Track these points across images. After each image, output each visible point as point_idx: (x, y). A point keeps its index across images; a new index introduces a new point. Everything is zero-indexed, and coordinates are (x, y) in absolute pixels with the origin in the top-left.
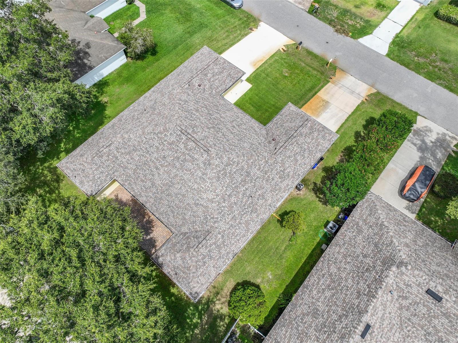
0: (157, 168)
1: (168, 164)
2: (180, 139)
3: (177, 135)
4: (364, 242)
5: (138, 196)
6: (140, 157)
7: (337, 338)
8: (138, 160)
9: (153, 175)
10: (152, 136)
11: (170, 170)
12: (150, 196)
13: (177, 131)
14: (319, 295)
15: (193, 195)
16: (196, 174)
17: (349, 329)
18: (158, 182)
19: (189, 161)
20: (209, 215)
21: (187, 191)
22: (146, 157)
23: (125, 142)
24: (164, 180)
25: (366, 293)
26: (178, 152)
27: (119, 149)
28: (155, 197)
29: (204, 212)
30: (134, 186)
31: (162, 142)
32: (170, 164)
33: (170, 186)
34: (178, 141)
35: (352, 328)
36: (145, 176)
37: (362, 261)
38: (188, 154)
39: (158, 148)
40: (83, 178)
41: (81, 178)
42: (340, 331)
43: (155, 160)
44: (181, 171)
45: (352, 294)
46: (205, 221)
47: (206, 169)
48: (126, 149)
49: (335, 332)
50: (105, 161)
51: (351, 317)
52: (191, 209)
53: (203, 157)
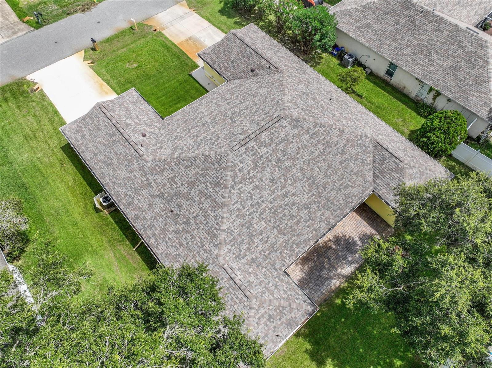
0: (285, 195)
1: (283, 177)
2: (252, 150)
3: (245, 152)
4: (381, 23)
5: (317, 235)
6: (262, 218)
7: (482, 51)
8: (266, 223)
9: (294, 204)
10: (235, 192)
11: (292, 176)
12: (321, 215)
13: (239, 151)
14: (435, 64)
15: (331, 153)
16: (305, 143)
17: (474, 40)
18: (305, 198)
19: (287, 146)
20: (357, 141)
21: (324, 160)
22: (264, 210)
23: (231, 241)
24: (304, 188)
25: (437, 25)
26: (270, 158)
27: (240, 255)
28: (324, 207)
29: (353, 146)
30: (303, 238)
31: (249, 179)
32: (283, 175)
33: (314, 183)
34: (254, 154)
35: (473, 38)
36: (292, 217)
37: (402, 26)
38: (277, 145)
39: (257, 187)
40: (283, 320)
41: (282, 324)
42: (475, 47)
43: (273, 196)
44: (297, 162)
45: (438, 37)
46: (364, 148)
47: (302, 127)
48: (243, 240)
49: (476, 52)
50: (257, 279)
51: (461, 38)
52: (347, 162)
53: (286, 126)
